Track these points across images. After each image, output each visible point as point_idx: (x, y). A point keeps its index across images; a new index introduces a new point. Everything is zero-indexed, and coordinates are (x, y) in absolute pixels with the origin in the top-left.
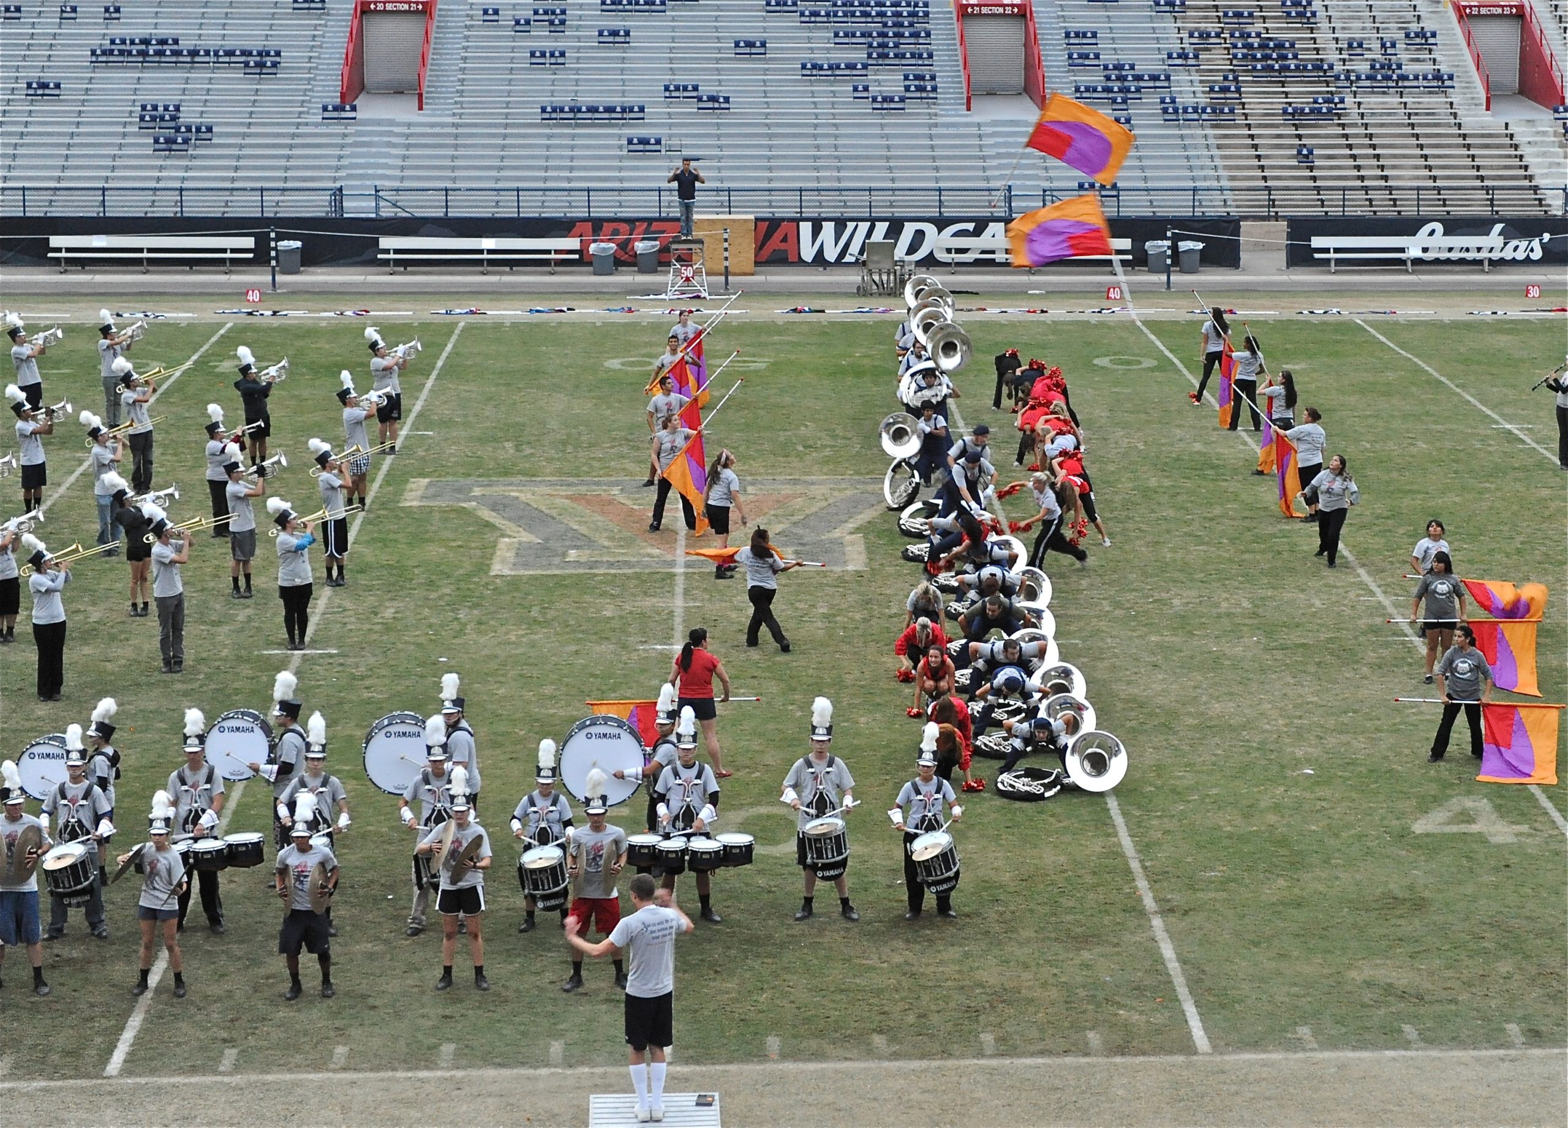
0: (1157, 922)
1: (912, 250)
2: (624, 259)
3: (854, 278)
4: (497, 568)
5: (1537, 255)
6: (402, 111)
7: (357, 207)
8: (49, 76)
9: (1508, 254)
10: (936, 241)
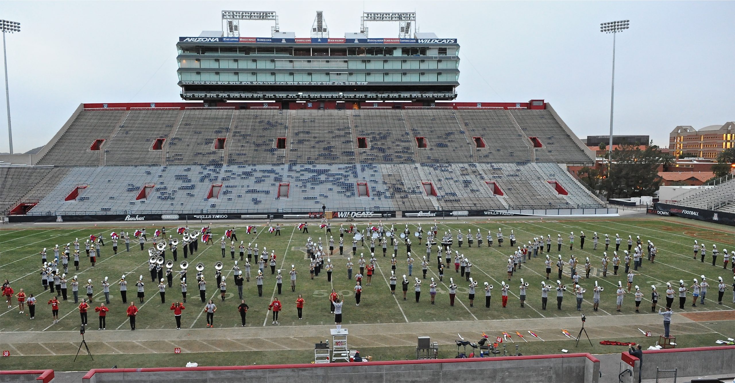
0: (399, 305)
1: (353, 216)
2: (315, 217)
3: (346, 219)
4: (305, 259)
5: (435, 215)
6: (285, 199)
7: (280, 211)
8: (240, 195)
9: (431, 215)
10: (356, 214)
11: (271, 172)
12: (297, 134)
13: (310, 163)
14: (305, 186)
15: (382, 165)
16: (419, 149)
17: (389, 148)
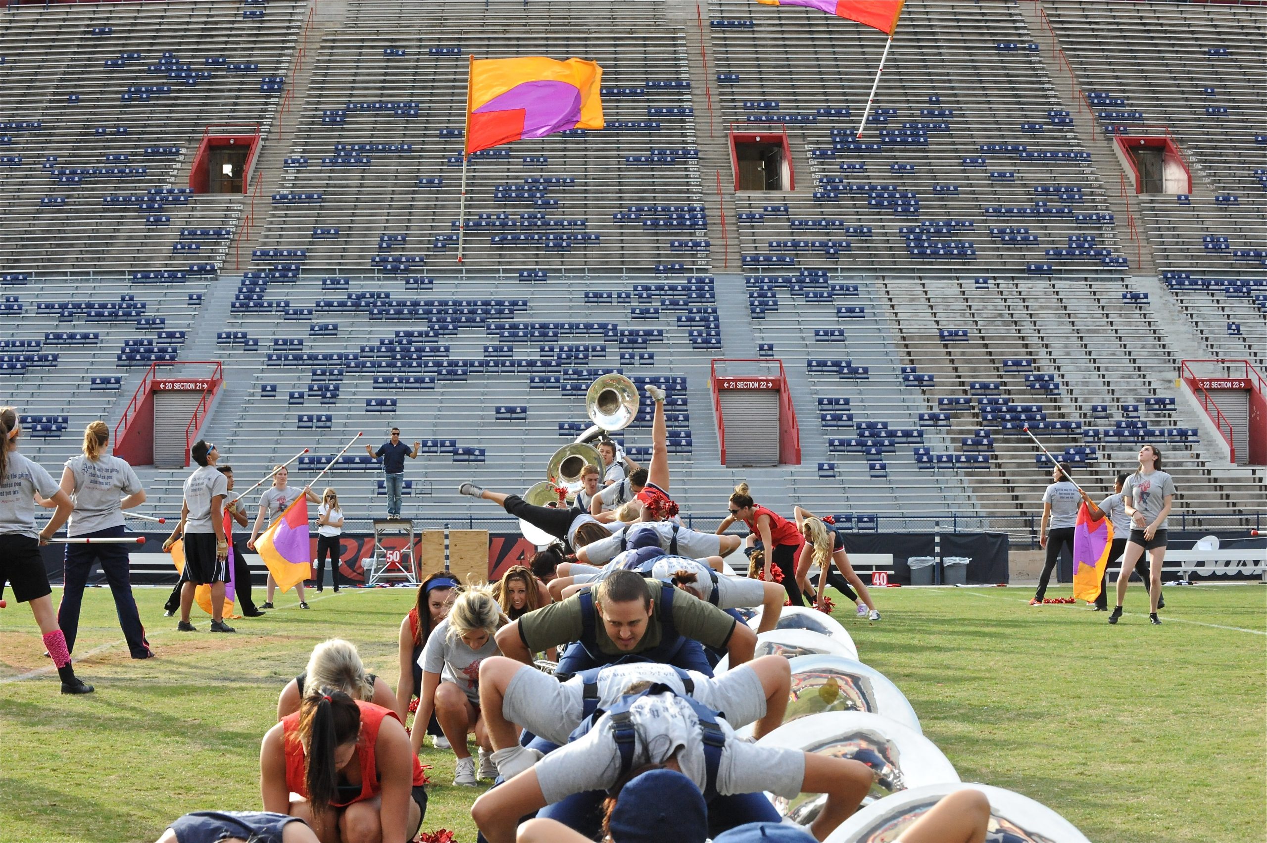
11: (114, 315)
12: (335, 120)
13: (394, 270)
14: (328, 395)
15: (900, 286)
16: (1144, 197)
17: (943, 192)
